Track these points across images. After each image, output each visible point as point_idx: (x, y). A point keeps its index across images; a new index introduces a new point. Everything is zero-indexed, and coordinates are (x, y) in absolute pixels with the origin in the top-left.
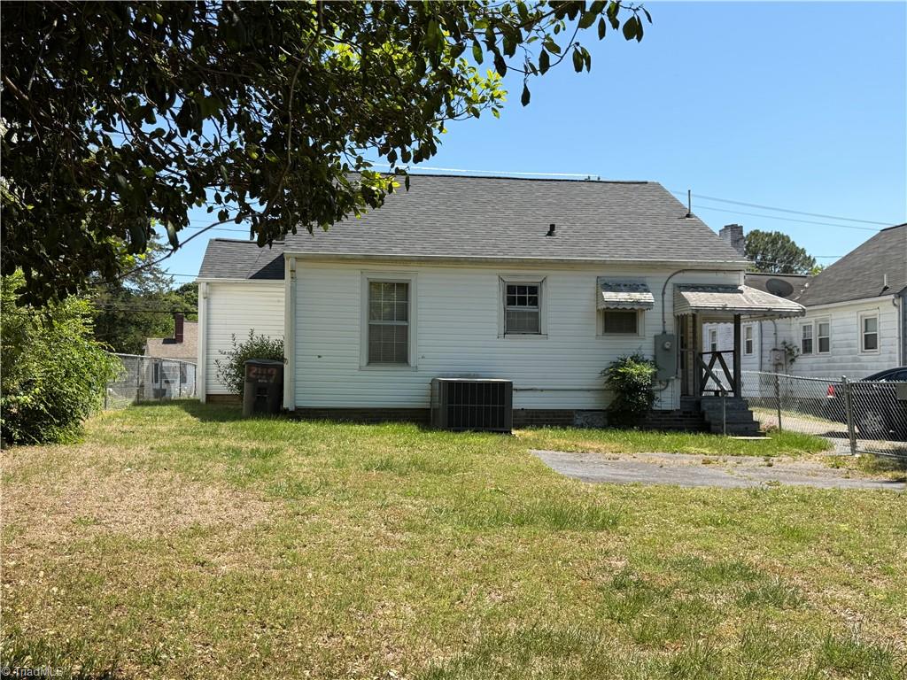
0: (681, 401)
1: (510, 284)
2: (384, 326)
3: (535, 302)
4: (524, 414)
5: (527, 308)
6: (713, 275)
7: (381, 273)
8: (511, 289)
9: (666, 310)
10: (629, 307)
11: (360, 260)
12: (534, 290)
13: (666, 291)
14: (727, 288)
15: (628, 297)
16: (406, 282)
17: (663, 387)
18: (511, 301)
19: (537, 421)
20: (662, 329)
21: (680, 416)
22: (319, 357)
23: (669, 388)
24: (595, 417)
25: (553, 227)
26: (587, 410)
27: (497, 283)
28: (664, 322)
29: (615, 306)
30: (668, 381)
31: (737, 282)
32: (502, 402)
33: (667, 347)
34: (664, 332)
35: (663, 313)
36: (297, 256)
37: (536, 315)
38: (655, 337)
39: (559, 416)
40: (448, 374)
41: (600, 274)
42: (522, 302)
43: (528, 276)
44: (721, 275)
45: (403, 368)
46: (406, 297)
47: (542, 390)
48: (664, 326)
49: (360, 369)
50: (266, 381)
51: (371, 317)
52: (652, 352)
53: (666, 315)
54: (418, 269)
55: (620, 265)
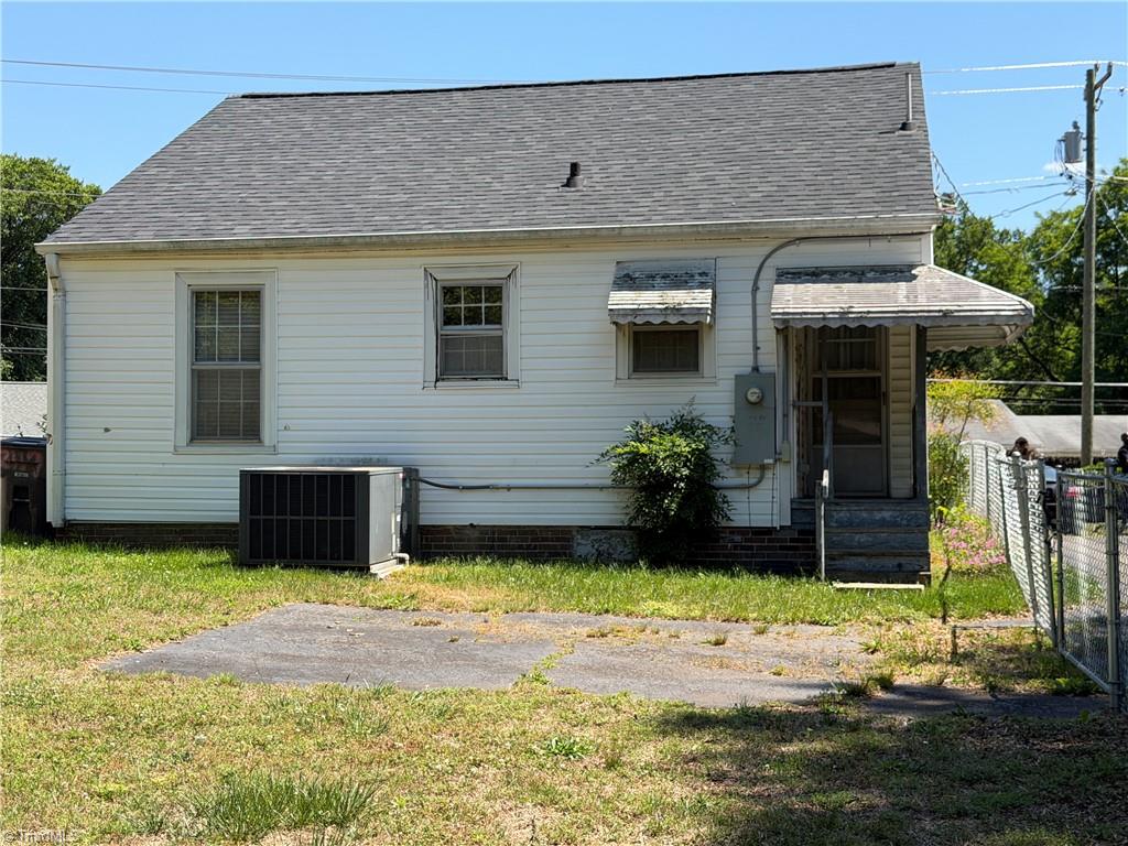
0: (792, 509)
1: (447, 284)
2: (221, 370)
3: (495, 317)
4: (477, 535)
5: (482, 330)
6: (862, 246)
7: (211, 273)
8: (450, 292)
9: (760, 325)
10: (657, 321)
11: (163, 251)
12: (495, 292)
13: (760, 284)
14: (885, 272)
15: (659, 300)
16: (256, 288)
17: (753, 481)
18: (450, 318)
19: (502, 547)
20: (751, 364)
21: (792, 540)
22: (107, 430)
23: (766, 484)
24: (614, 541)
25: (575, 168)
26: (597, 528)
27: (421, 284)
28: (756, 348)
29: (630, 319)
30: (763, 468)
31: (914, 259)
32: (350, 511)
33: (753, 398)
34: (756, 369)
35: (755, 330)
36: (58, 250)
37: (498, 342)
38: (737, 377)
39: (544, 540)
40: (331, 460)
41: (622, 256)
42: (473, 318)
43: (482, 267)
44: (878, 245)
45: (253, 449)
46: (256, 317)
47: (509, 488)
48: (756, 355)
49: (176, 451)
50: (26, 475)
51: (197, 354)
52: (729, 409)
53: (759, 333)
54: (273, 263)
55: (664, 235)
